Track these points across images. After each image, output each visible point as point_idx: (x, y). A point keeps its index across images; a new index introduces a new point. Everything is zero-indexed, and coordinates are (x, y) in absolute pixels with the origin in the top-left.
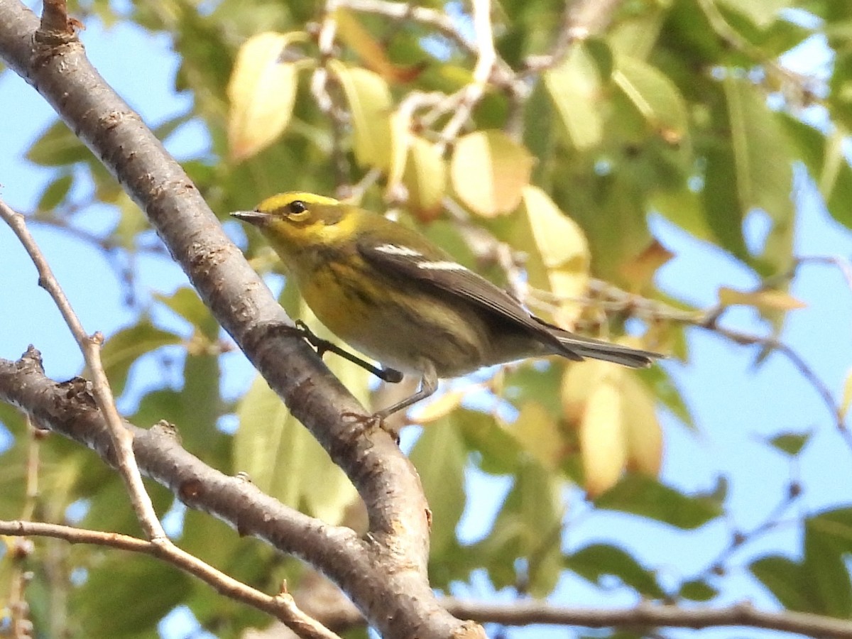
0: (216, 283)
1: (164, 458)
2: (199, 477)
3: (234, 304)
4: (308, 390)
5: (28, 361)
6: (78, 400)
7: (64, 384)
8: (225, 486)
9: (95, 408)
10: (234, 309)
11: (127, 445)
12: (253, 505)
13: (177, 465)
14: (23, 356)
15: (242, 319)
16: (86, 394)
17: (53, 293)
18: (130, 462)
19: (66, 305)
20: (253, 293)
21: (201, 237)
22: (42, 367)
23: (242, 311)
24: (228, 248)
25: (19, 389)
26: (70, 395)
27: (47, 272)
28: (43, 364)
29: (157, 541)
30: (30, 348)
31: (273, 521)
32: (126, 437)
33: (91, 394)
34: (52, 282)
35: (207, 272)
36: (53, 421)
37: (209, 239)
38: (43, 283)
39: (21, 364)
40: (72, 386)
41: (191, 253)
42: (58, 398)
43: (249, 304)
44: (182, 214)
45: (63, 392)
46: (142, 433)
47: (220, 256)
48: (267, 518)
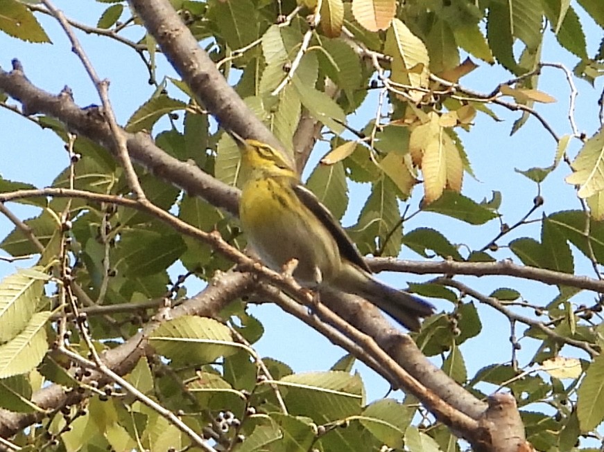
0: (175, 49)
1: (144, 151)
2: (165, 162)
3: (186, 62)
4: (228, 111)
5: (64, 94)
6: (93, 117)
7: (85, 109)
8: (180, 168)
9: (104, 121)
10: (185, 64)
11: (123, 145)
12: (197, 179)
13: (152, 155)
14: (62, 91)
15: (190, 70)
16: (99, 115)
17: (80, 56)
18: (125, 154)
19: (87, 63)
20: (196, 55)
21: (166, 21)
22: (72, 98)
23: (189, 65)
24: (181, 28)
25: (59, 110)
26: (89, 114)
27: (76, 43)
28: (73, 96)
29: (141, 201)
30: (66, 87)
31: (209, 188)
32: (123, 139)
33: (102, 114)
34: (79, 49)
35: (169, 42)
36: (80, 129)
37: (171, 23)
38: (74, 50)
39: (60, 96)
40: (90, 109)
41: (160, 31)
42: (82, 116)
43: (193, 61)
44: (155, 9)
45: (85, 112)
46: (132, 136)
47: (177, 33)
48: (205, 187)
